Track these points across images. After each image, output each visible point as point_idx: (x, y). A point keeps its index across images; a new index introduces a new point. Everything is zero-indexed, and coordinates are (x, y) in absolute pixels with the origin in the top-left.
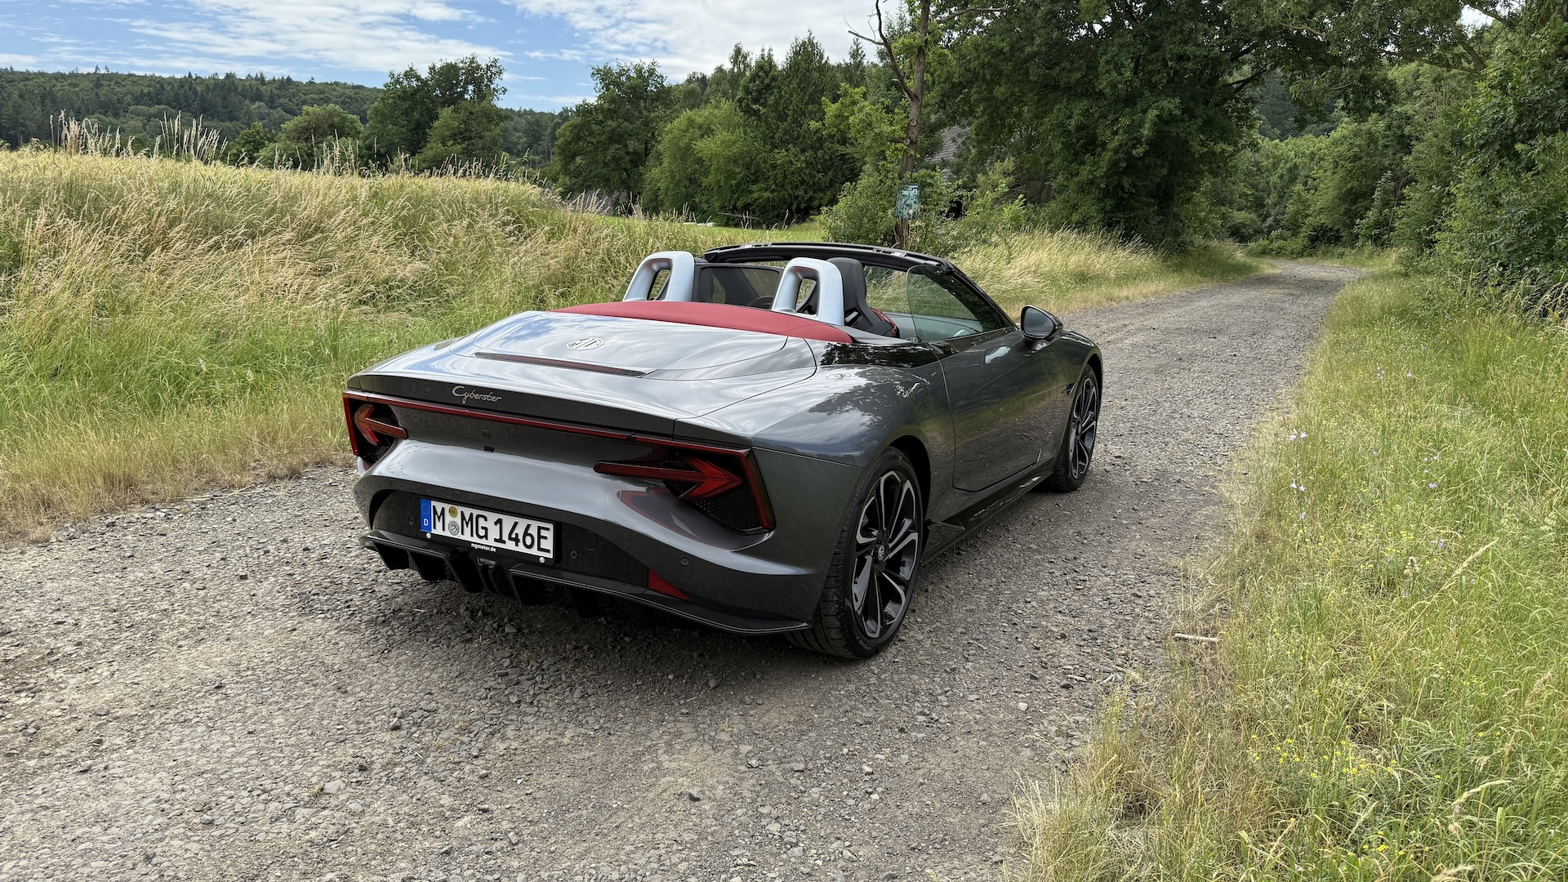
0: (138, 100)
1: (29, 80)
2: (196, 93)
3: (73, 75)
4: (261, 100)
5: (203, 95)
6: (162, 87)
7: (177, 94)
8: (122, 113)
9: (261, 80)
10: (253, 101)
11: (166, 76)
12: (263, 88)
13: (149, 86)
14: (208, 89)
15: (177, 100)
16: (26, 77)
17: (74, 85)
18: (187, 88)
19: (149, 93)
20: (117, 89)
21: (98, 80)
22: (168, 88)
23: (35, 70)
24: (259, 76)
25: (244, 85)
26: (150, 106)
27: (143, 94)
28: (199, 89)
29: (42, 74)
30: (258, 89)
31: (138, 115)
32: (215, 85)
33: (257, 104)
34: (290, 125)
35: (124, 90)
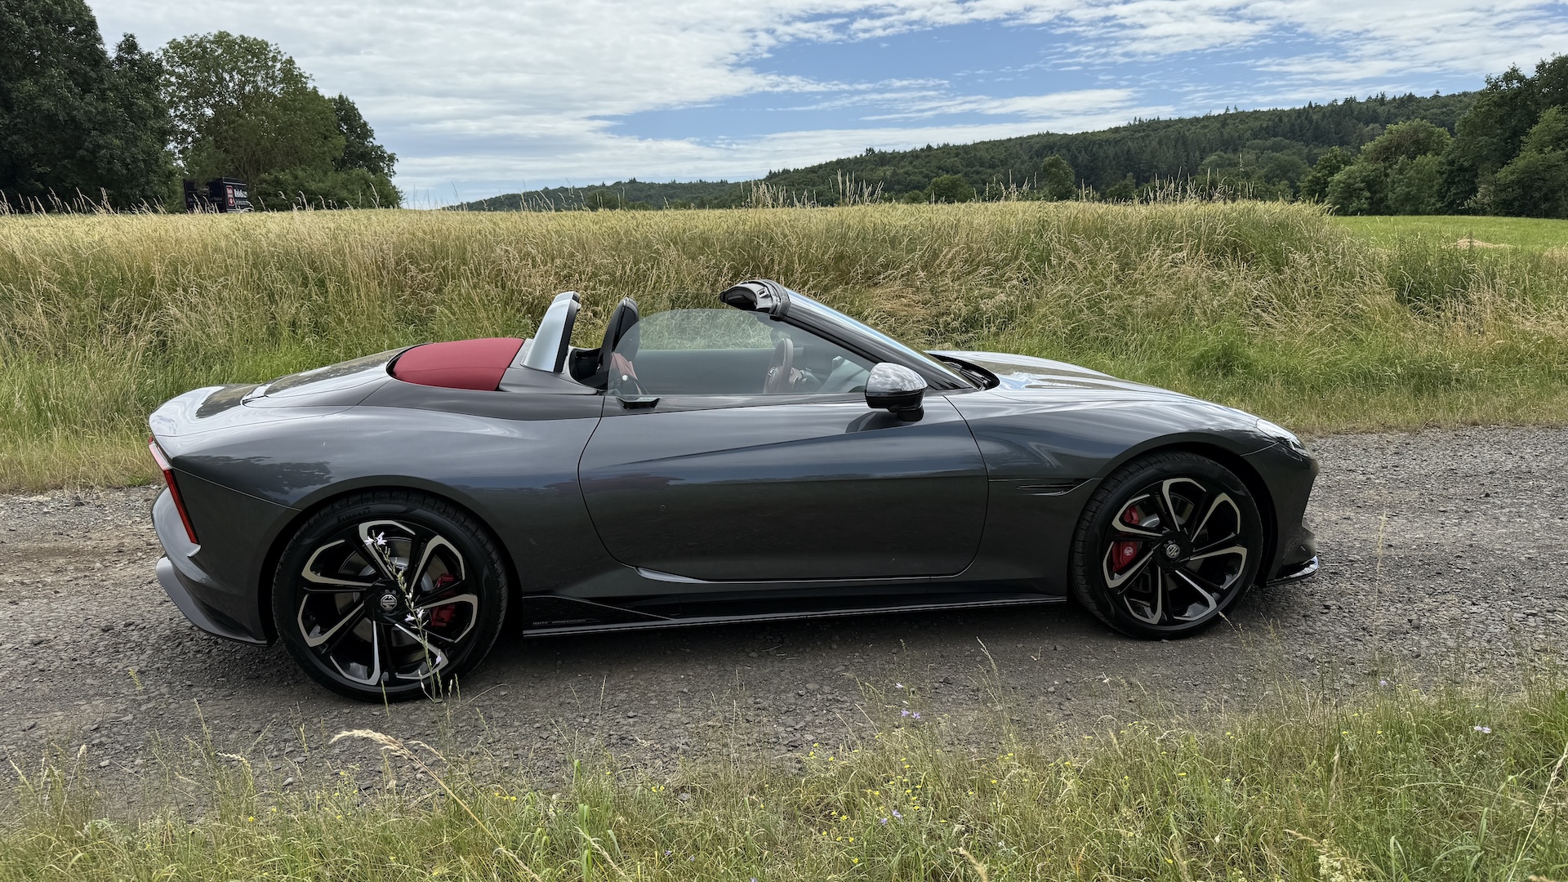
0: (1255, 136)
1: (1169, 126)
2: (1311, 122)
3: (1207, 118)
4: (1376, 122)
5: (1317, 123)
6: (1281, 120)
7: (1293, 125)
8: (1240, 149)
9: (1382, 101)
10: (1367, 124)
11: (1287, 108)
12: (1380, 109)
13: (1270, 120)
14: (1324, 116)
15: (1292, 130)
16: (1169, 124)
17: (1205, 127)
18: (1303, 118)
19: (1267, 127)
20: (1240, 126)
21: (1225, 119)
22: (1285, 120)
23: (1175, 117)
24: (1380, 96)
25: (1361, 109)
26: (1266, 139)
27: (1262, 129)
28: (1315, 117)
29: (1181, 120)
30: (1374, 111)
31: (1253, 149)
32: (1332, 111)
33: (1371, 126)
34: (1368, 146)
35: (1246, 126)
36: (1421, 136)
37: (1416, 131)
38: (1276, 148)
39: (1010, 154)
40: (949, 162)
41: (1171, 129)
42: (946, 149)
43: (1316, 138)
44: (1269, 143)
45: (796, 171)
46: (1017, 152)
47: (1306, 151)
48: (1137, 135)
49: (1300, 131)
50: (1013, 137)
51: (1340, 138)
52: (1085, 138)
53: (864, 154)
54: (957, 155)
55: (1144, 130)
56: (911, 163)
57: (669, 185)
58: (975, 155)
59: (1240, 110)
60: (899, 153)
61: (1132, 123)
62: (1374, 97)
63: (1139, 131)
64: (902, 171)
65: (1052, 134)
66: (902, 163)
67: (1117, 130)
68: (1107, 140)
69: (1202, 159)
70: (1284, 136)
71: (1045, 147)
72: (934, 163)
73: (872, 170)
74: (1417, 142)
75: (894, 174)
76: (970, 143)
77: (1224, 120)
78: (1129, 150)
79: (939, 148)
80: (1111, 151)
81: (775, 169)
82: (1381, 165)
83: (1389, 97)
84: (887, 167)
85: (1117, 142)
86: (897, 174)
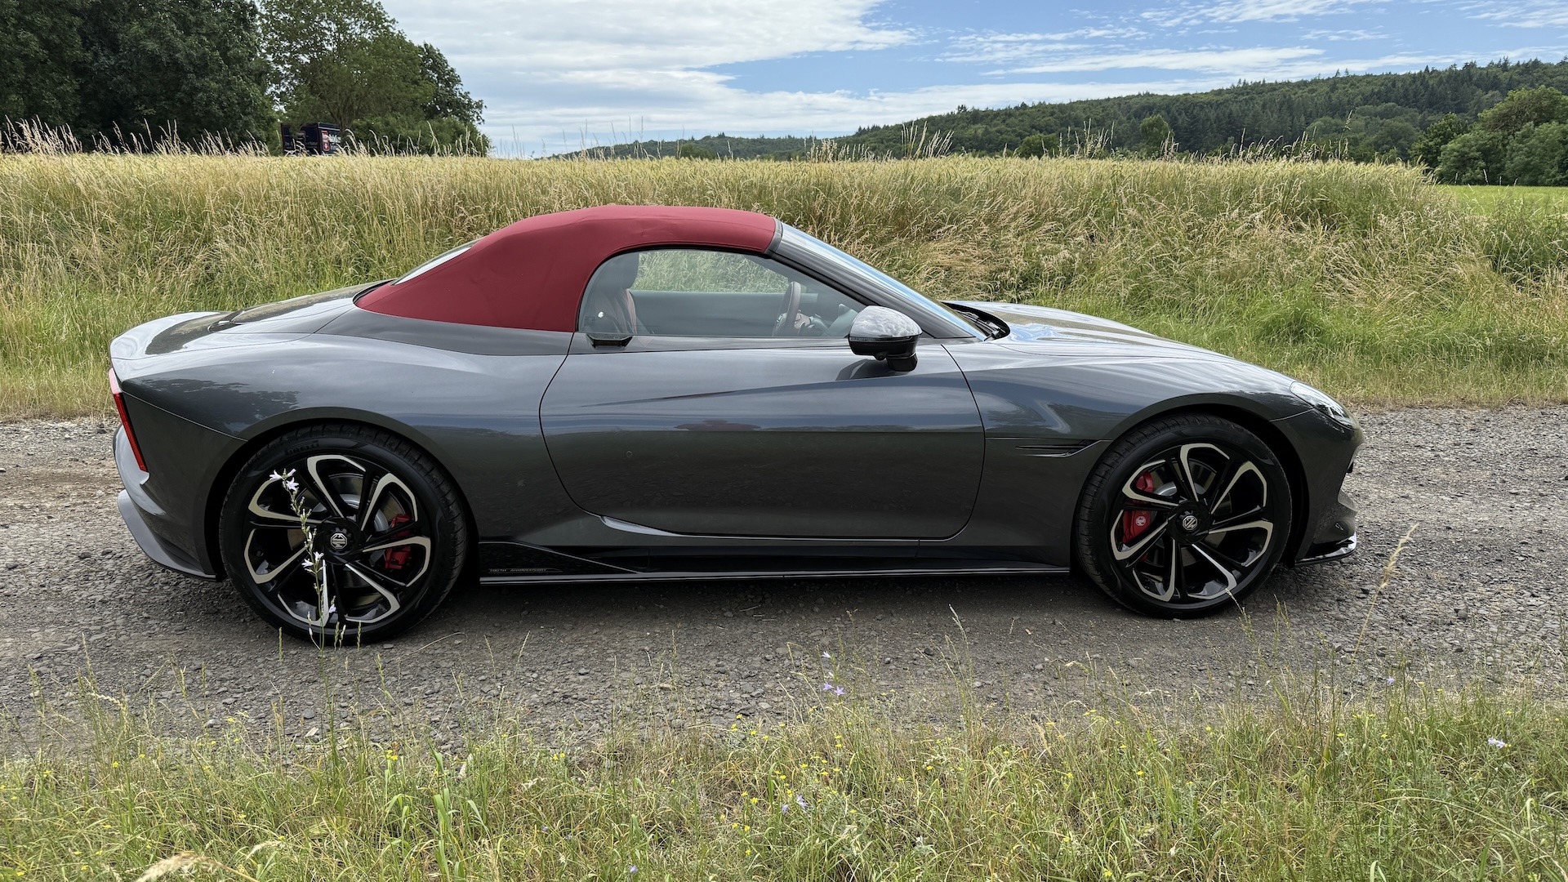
0: (1366, 101)
1: (1275, 90)
2: (1426, 87)
3: (1315, 81)
4: (1496, 89)
5: (1433, 88)
6: (1394, 85)
7: (1407, 90)
8: (1349, 114)
9: (1504, 67)
10: (1486, 90)
11: (1401, 73)
12: (1503, 76)
13: (1382, 84)
14: (1440, 82)
15: (1405, 96)
16: (1274, 87)
17: (1313, 91)
18: (1418, 83)
19: (1379, 91)
20: (1350, 91)
22: (1399, 84)
23: (1281, 80)
24: (1503, 62)
25: (1481, 74)
26: (1377, 105)
27: (1373, 93)
28: (1431, 82)
29: (1287, 84)
30: (1496, 77)
31: (1363, 115)
32: (1449, 77)
33: (1490, 93)
34: (1487, 114)
35: (1357, 91)
36: (1545, 103)
37: (1539, 98)
38: (1385, 115)
39: (1108, 114)
40: (1042, 122)
41: (1277, 92)
42: (1042, 108)
43: (1431, 104)
44: (1379, 108)
45: (886, 128)
46: (1115, 112)
47: (1419, 117)
48: (1241, 98)
49: (1415, 97)
50: (1111, 97)
51: (1456, 105)
52: (1186, 100)
53: (956, 112)
54: (1052, 114)
55: (1248, 93)
56: (1004, 121)
57: (757, 140)
58: (1069, 115)
59: (1351, 74)
60: (992, 111)
61: (1236, 85)
62: (1496, 62)
63: (1243, 94)
64: (995, 129)
65: (1153, 95)
66: (995, 122)
67: (1220, 92)
68: (1209, 103)
69: (1308, 124)
70: (1397, 102)
71: (1143, 108)
72: (1027, 122)
73: (963, 127)
74: (1539, 110)
75: (987, 132)
76: (1066, 102)
77: (1334, 83)
78: (1231, 113)
79: (1034, 107)
80: (1212, 115)
81: (865, 126)
82: (1499, 134)
83: (1513, 63)
84: (979, 125)
85: (1218, 105)
86: (989, 133)
